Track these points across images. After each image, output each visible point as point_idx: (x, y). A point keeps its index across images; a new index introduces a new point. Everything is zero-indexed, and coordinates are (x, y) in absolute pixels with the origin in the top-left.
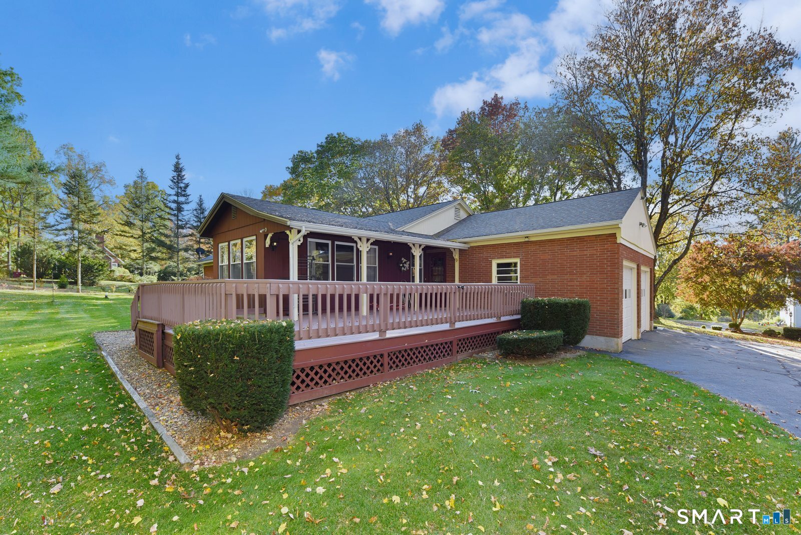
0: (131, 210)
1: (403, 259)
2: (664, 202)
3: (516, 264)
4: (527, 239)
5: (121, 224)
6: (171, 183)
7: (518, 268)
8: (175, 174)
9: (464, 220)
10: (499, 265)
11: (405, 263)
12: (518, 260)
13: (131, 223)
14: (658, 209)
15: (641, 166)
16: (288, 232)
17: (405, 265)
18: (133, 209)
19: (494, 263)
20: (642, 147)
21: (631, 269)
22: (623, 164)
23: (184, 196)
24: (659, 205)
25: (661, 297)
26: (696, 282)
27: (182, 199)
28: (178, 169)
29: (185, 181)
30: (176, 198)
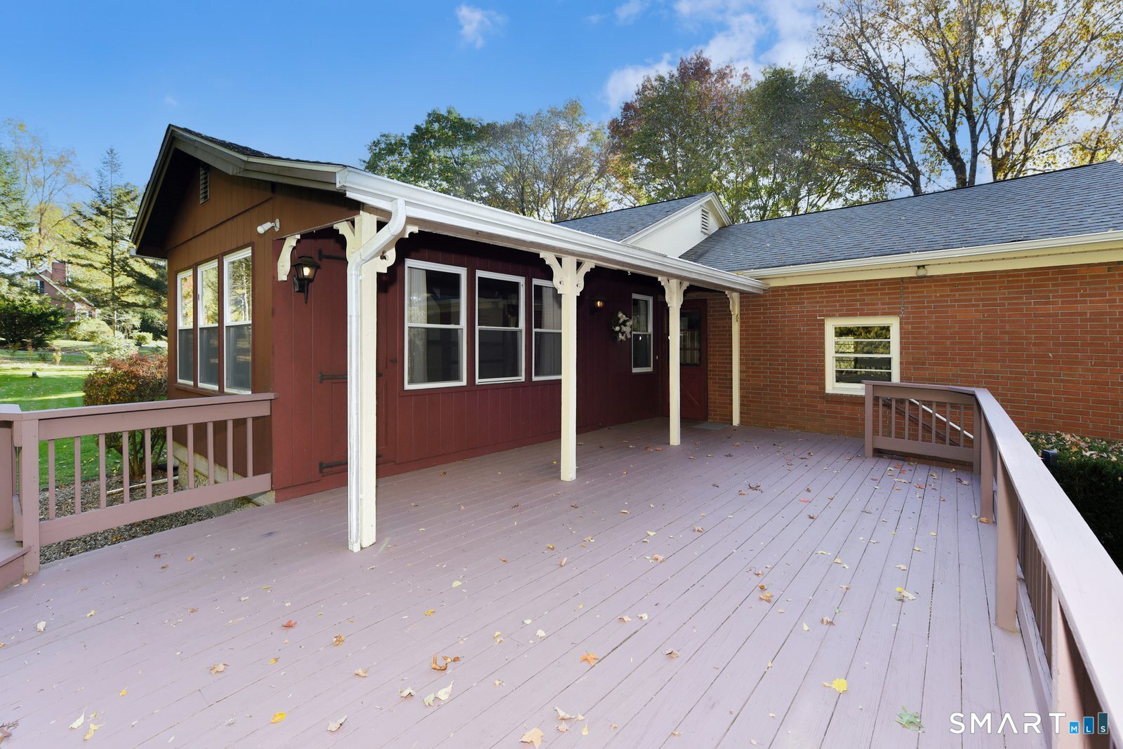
0: (91, 220)
1: (620, 315)
3: (888, 331)
4: (922, 272)
5: (72, 242)
7: (894, 340)
9: (716, 235)
10: (843, 332)
11: (624, 323)
12: (894, 324)
13: (90, 243)
17: (624, 329)
18: (94, 217)
19: (830, 326)
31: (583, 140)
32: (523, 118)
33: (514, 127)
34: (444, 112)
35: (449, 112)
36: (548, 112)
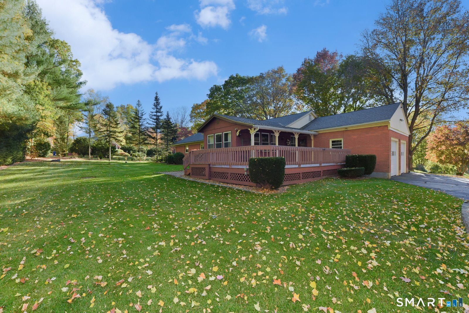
1: (288, 140)
2: (417, 106)
3: (341, 141)
4: (346, 129)
6: (154, 106)
7: (342, 143)
8: (155, 102)
9: (313, 120)
10: (333, 142)
11: (289, 142)
12: (342, 139)
14: (414, 109)
15: (404, 86)
16: (249, 129)
19: (331, 141)
20: (405, 76)
21: (396, 142)
22: (394, 85)
23: (159, 112)
24: (414, 107)
25: (419, 161)
26: (437, 150)
27: (159, 114)
28: (157, 99)
29: (160, 105)
30: (155, 114)
31: (284, 81)
32: (263, 74)
33: (259, 78)
34: (235, 76)
35: (237, 76)
36: (272, 71)
